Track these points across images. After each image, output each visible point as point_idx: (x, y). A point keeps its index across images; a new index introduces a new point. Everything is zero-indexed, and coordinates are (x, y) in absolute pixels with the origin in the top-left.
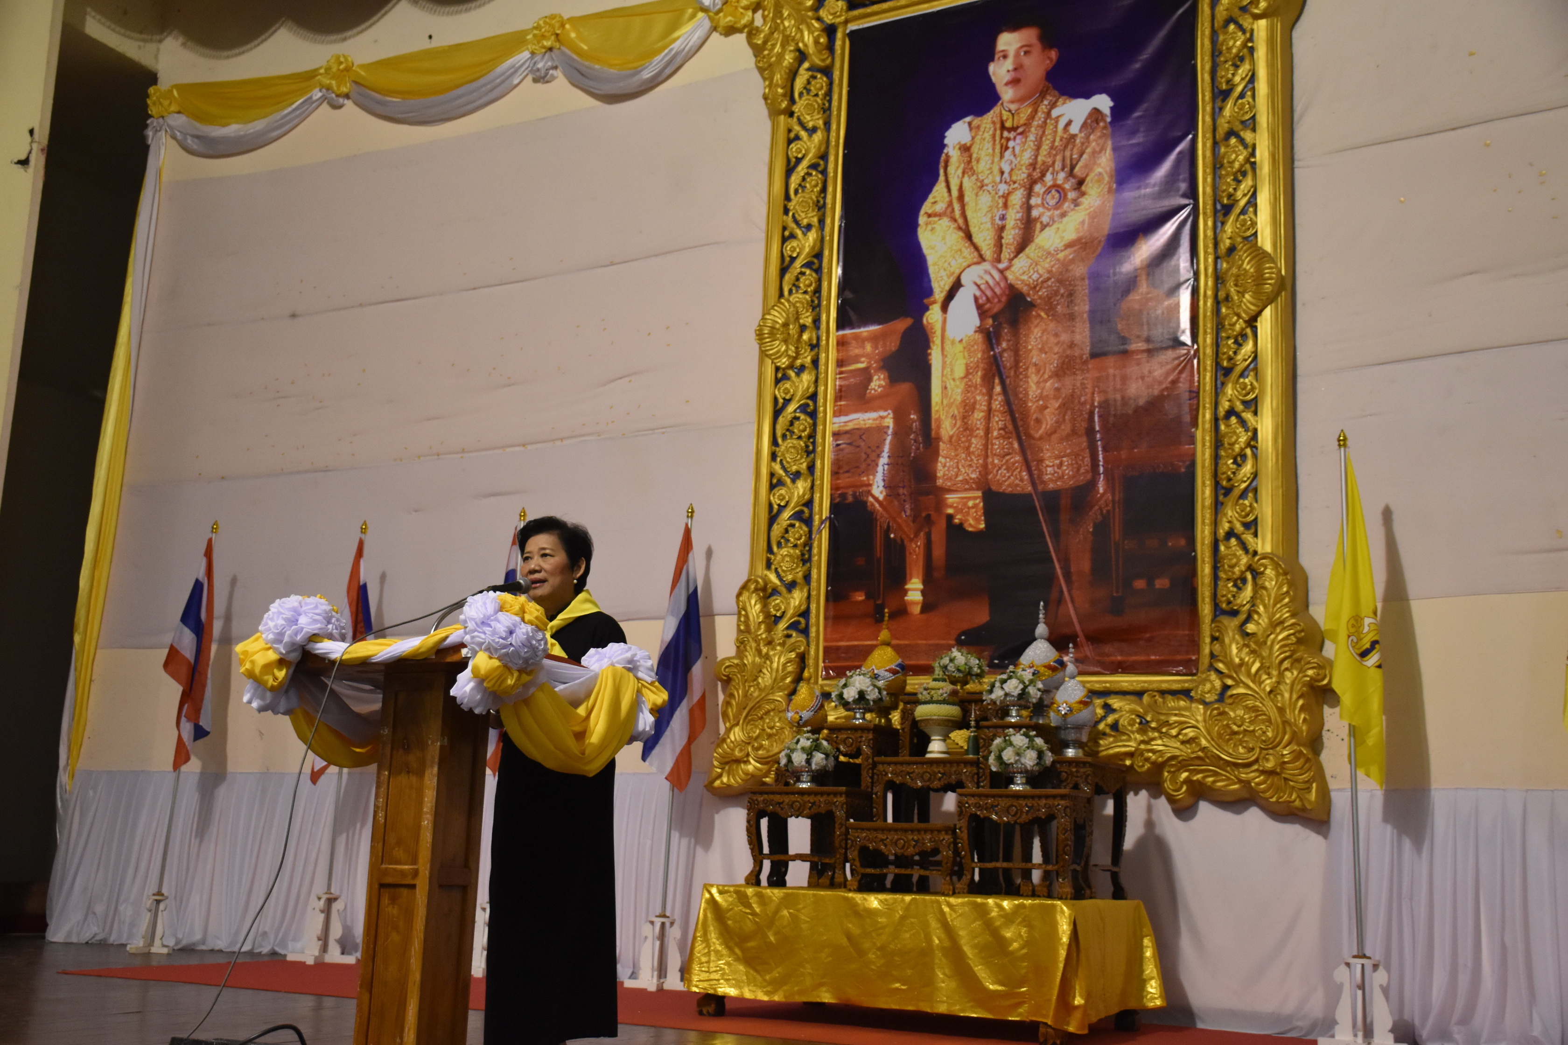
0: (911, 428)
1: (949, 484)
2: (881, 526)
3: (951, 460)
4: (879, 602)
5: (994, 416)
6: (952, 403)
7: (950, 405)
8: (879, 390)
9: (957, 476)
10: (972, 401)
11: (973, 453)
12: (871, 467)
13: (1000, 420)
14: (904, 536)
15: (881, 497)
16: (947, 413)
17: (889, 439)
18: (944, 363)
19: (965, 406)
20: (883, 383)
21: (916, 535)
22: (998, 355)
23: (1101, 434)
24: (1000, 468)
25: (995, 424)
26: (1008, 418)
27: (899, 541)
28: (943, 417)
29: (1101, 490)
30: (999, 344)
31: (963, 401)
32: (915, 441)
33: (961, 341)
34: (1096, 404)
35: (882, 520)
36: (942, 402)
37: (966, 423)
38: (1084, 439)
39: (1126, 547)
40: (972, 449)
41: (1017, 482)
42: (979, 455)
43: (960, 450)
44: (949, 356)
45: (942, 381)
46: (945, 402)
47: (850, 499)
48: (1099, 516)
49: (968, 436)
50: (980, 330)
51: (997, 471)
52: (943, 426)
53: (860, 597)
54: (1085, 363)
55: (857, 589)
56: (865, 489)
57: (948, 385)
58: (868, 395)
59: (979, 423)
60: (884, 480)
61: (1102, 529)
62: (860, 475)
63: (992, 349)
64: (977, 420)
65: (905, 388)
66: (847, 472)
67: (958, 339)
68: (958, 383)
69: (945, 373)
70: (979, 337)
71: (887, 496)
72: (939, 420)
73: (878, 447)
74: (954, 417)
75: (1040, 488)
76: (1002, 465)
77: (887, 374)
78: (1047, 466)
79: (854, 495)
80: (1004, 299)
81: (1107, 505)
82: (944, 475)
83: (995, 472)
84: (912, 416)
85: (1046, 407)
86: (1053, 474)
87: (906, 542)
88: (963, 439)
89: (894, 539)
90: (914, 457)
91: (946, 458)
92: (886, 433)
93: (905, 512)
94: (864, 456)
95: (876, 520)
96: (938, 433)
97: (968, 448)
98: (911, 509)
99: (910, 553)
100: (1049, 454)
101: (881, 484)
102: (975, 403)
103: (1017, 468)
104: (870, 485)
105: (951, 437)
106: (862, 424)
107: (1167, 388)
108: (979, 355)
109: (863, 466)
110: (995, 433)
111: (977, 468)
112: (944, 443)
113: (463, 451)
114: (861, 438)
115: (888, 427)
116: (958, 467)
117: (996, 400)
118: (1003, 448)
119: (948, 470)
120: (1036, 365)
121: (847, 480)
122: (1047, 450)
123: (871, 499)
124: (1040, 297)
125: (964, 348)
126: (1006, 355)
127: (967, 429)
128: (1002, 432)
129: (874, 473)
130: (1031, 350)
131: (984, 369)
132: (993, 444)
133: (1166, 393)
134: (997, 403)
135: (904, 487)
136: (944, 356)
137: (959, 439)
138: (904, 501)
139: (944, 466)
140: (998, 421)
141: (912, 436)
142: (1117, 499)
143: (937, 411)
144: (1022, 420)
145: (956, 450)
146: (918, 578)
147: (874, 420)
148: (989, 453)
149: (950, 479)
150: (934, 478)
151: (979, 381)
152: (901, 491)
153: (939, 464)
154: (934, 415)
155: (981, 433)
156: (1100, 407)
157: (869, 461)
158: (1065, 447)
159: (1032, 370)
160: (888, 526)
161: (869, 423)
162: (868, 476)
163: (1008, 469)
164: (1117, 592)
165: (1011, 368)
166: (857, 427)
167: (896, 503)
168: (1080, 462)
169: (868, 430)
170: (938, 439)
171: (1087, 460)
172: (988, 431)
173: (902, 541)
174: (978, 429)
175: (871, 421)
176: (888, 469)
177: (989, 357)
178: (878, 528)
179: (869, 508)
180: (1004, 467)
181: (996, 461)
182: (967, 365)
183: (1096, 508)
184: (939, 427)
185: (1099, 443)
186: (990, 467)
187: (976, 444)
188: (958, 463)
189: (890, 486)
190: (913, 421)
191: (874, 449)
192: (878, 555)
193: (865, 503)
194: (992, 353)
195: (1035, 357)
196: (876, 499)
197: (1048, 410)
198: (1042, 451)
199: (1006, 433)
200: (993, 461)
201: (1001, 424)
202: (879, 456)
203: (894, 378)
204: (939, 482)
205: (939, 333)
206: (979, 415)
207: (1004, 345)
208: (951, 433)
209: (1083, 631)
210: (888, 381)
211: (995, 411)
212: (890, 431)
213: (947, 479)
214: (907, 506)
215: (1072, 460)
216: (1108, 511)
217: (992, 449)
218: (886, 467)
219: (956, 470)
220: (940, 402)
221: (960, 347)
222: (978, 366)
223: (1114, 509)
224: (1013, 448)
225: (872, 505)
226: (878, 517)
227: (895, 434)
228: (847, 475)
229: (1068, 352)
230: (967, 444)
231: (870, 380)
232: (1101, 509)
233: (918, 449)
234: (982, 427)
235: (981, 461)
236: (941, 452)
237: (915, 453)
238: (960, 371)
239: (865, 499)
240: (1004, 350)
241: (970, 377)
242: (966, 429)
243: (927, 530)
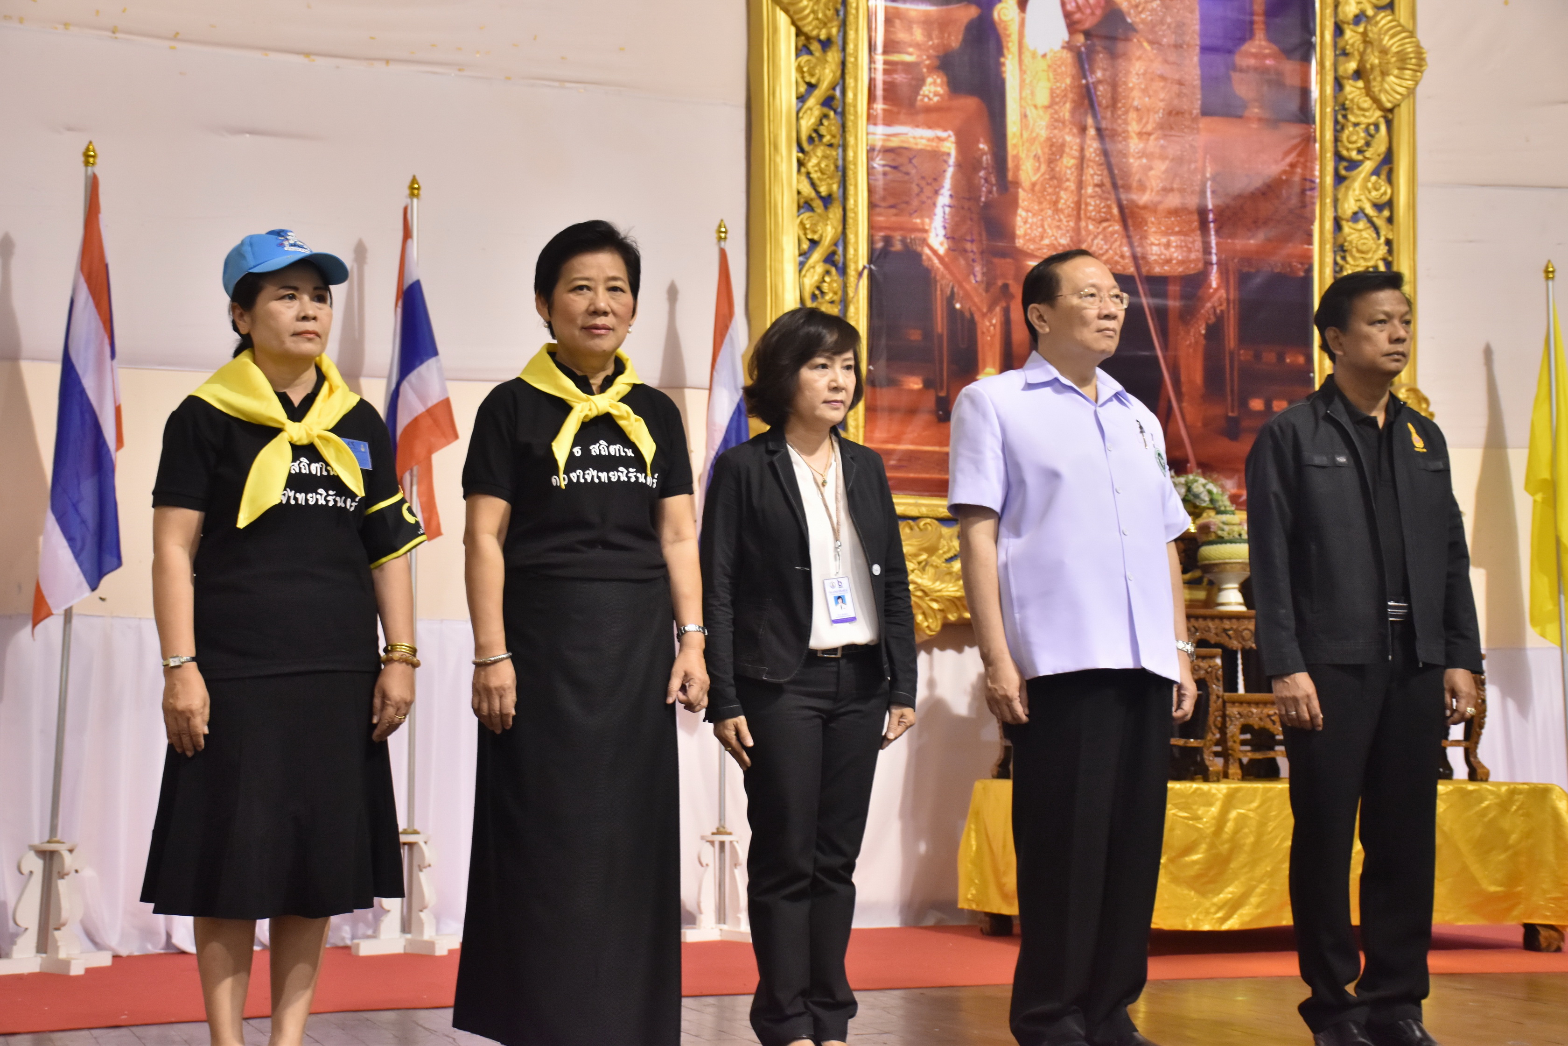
0: (979, 161)
1: (1032, 247)
2: (942, 290)
3: (1034, 215)
4: (943, 394)
5: (1088, 166)
6: (1034, 139)
7: (1032, 141)
8: (936, 99)
9: (1042, 238)
10: (1060, 141)
11: (1062, 211)
12: (927, 208)
13: (1095, 174)
14: (974, 309)
15: (942, 251)
16: (1029, 150)
17: (950, 171)
18: (1022, 81)
19: (1052, 145)
20: (940, 90)
21: (991, 309)
22: (1091, 86)
23: (1215, 215)
24: (1096, 237)
25: (1089, 177)
26: (1106, 172)
27: (967, 315)
28: (1023, 155)
29: (1214, 284)
30: (1093, 72)
31: (1049, 139)
32: (986, 180)
33: (1044, 56)
34: (1208, 175)
35: (944, 282)
36: (1022, 135)
37: (1053, 170)
38: (1195, 217)
39: (1242, 358)
40: (1060, 206)
41: (1117, 258)
42: (1069, 216)
43: (1045, 205)
44: (1028, 72)
45: (1021, 106)
46: (1025, 135)
47: (898, 246)
48: (1212, 317)
49: (1055, 187)
50: (1069, 46)
51: (1093, 240)
52: (1023, 167)
53: (915, 384)
54: (1194, 120)
55: (912, 372)
56: (919, 235)
57: (1028, 113)
58: (919, 103)
59: (1069, 172)
60: (945, 228)
61: (1215, 332)
62: (911, 215)
63: (1085, 77)
64: (1067, 167)
65: (970, 103)
66: (892, 207)
67: (1040, 52)
68: (1041, 112)
69: (1024, 95)
70: (1067, 56)
71: (950, 250)
72: (1016, 157)
73: (935, 179)
74: (1037, 158)
75: (1144, 270)
76: (1099, 234)
77: (945, 79)
78: (1153, 244)
79: (903, 241)
80: (1098, 12)
81: (1221, 305)
82: (1025, 234)
83: (1089, 239)
84: (981, 146)
85: (1151, 168)
86: (1159, 255)
87: (977, 317)
88: (1050, 190)
89: (961, 312)
90: (985, 203)
91: (1027, 211)
92: (946, 162)
93: (975, 276)
94: (916, 189)
95: (936, 281)
96: (1016, 175)
97: (1056, 203)
98: (983, 274)
99: (983, 333)
100: (1153, 229)
101: (942, 232)
102: (1063, 145)
103: (1116, 240)
104: (926, 231)
105: (1034, 185)
106: (911, 143)
107: (1285, 172)
108: (1068, 81)
109: (915, 203)
110: (1090, 190)
111: (1068, 231)
112: (1024, 190)
113: (176, 37)
114: (910, 161)
115: (949, 154)
116: (1042, 226)
117: (1090, 146)
118: (1100, 212)
119: (1031, 228)
120: (1137, 110)
121: (894, 219)
122: (1153, 223)
123: (927, 251)
124: (1143, 21)
125: (1049, 66)
126: (1101, 88)
127: (1055, 178)
128: (1097, 189)
129: (931, 215)
130: (1132, 89)
131: (1074, 101)
132: (1087, 204)
133: (1284, 177)
134: (1091, 150)
135: (972, 241)
136: (1022, 71)
137: (1044, 189)
138: (974, 261)
139: (1025, 222)
140: (1094, 174)
141: (982, 174)
142: (1232, 297)
143: (1015, 146)
144: (1122, 179)
145: (1040, 203)
146: (994, 367)
147: (929, 140)
148: (1082, 215)
149: (1033, 240)
150: (1012, 237)
151: (1067, 116)
152: (969, 246)
153: (1019, 219)
154: (1011, 151)
155: (1072, 185)
156: (1214, 179)
157: (923, 197)
158: (1173, 223)
159: (1132, 115)
160: (952, 293)
161: (922, 144)
162: (922, 217)
163: (1105, 239)
164: (1233, 412)
165: (1107, 107)
166: (905, 145)
167: (962, 262)
168: (1190, 245)
169: (921, 152)
170: (1017, 184)
171: (1198, 245)
172: (1080, 185)
173: (972, 315)
174: (1068, 180)
175: (924, 142)
176: (950, 213)
177: (1080, 86)
178: (939, 293)
179: (926, 263)
180: (1101, 237)
181: (1091, 227)
182: (1052, 91)
183: (1209, 305)
184: (1017, 168)
185: (1212, 225)
186: (1083, 233)
187: (1066, 199)
188: (1042, 220)
189: (954, 238)
190: (984, 153)
191: (929, 181)
192: (940, 330)
193: (918, 256)
194: (1084, 82)
195: (1137, 99)
196: (935, 252)
197: (1152, 173)
198: (1146, 224)
199: (1103, 192)
200: (1087, 226)
201: (1097, 179)
202: (936, 192)
203: (955, 87)
204: (1019, 243)
205: (1014, 37)
206: (1068, 162)
207: (1099, 74)
208: (1034, 179)
209: (1195, 455)
210: (946, 87)
211: (1090, 160)
212: (952, 161)
213: (1029, 240)
214: (978, 269)
215: (1181, 241)
216: (1222, 311)
217: (1086, 210)
218: (947, 210)
219: (1040, 230)
220: (1018, 134)
221: (1043, 64)
222: (1065, 96)
223: (1229, 311)
224: (1111, 213)
225: (930, 259)
226: (938, 278)
227: (959, 165)
228: (893, 211)
229: (1176, 102)
230: (1054, 198)
231: (921, 82)
232: (1214, 308)
233: (990, 192)
234: (1073, 178)
235: (1072, 224)
236: (1020, 201)
237: (987, 197)
238: (1043, 98)
239: (919, 249)
240: (1100, 82)
241: (1056, 107)
242: (1053, 178)
243: (1004, 304)
